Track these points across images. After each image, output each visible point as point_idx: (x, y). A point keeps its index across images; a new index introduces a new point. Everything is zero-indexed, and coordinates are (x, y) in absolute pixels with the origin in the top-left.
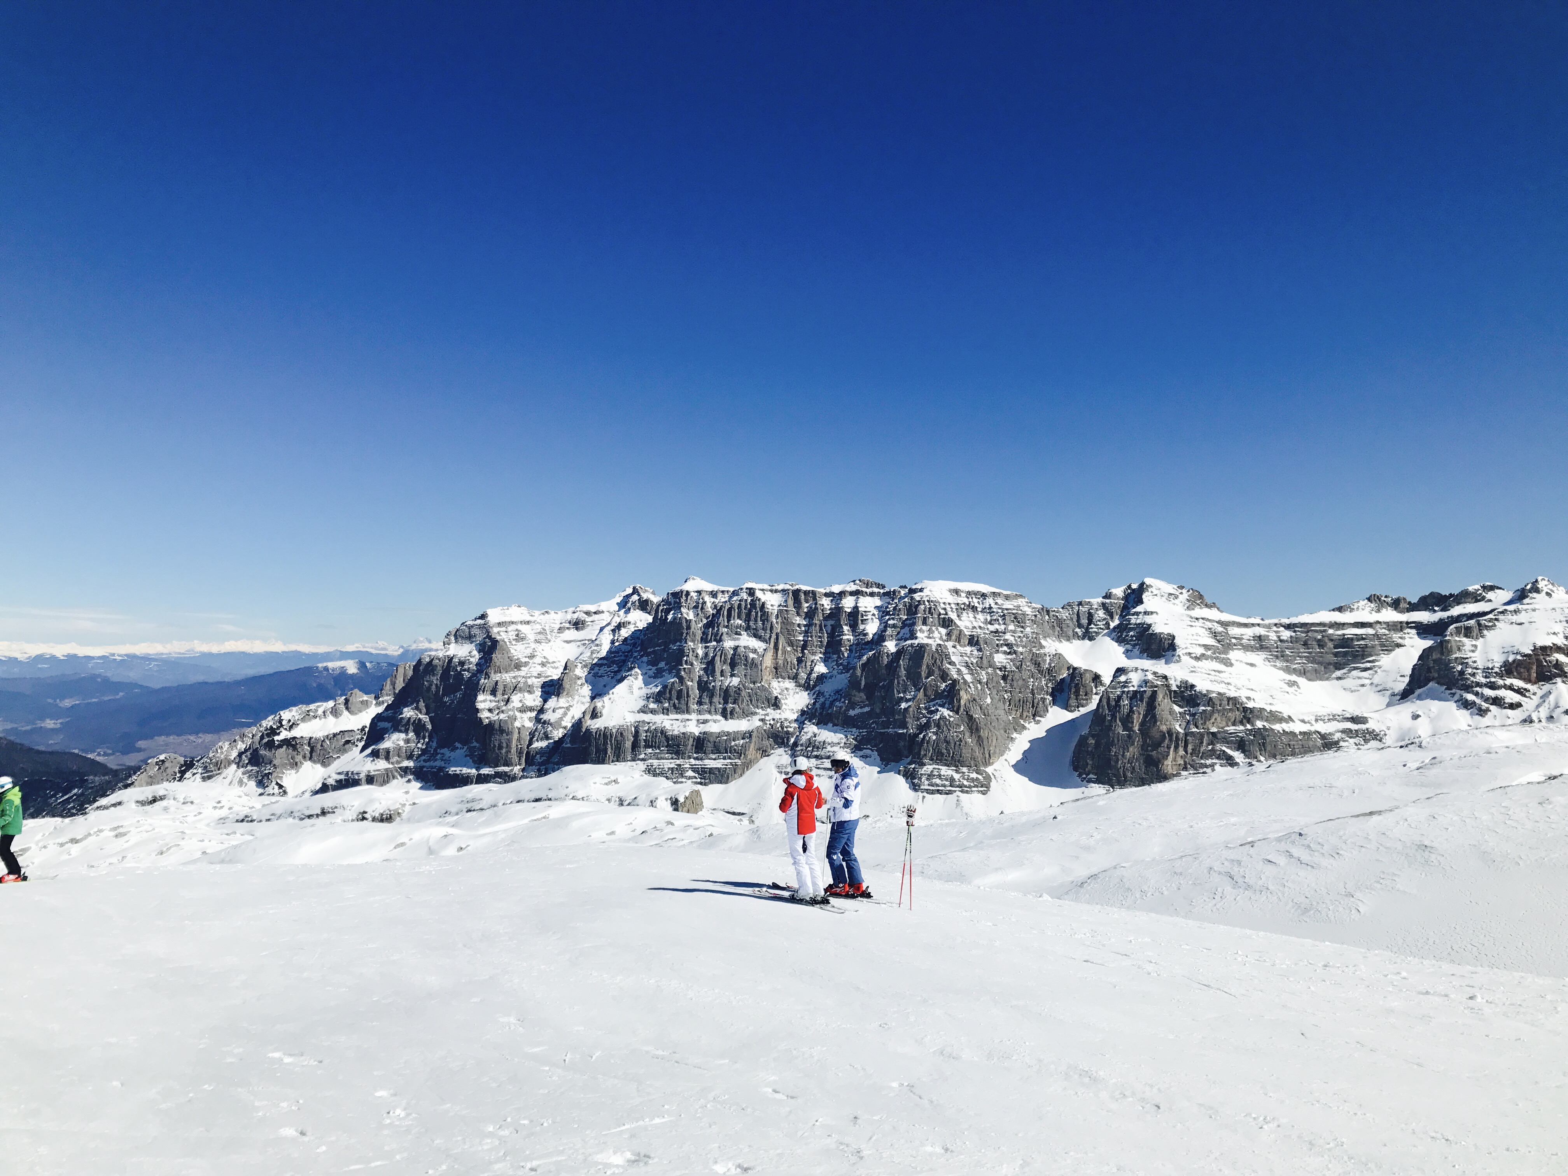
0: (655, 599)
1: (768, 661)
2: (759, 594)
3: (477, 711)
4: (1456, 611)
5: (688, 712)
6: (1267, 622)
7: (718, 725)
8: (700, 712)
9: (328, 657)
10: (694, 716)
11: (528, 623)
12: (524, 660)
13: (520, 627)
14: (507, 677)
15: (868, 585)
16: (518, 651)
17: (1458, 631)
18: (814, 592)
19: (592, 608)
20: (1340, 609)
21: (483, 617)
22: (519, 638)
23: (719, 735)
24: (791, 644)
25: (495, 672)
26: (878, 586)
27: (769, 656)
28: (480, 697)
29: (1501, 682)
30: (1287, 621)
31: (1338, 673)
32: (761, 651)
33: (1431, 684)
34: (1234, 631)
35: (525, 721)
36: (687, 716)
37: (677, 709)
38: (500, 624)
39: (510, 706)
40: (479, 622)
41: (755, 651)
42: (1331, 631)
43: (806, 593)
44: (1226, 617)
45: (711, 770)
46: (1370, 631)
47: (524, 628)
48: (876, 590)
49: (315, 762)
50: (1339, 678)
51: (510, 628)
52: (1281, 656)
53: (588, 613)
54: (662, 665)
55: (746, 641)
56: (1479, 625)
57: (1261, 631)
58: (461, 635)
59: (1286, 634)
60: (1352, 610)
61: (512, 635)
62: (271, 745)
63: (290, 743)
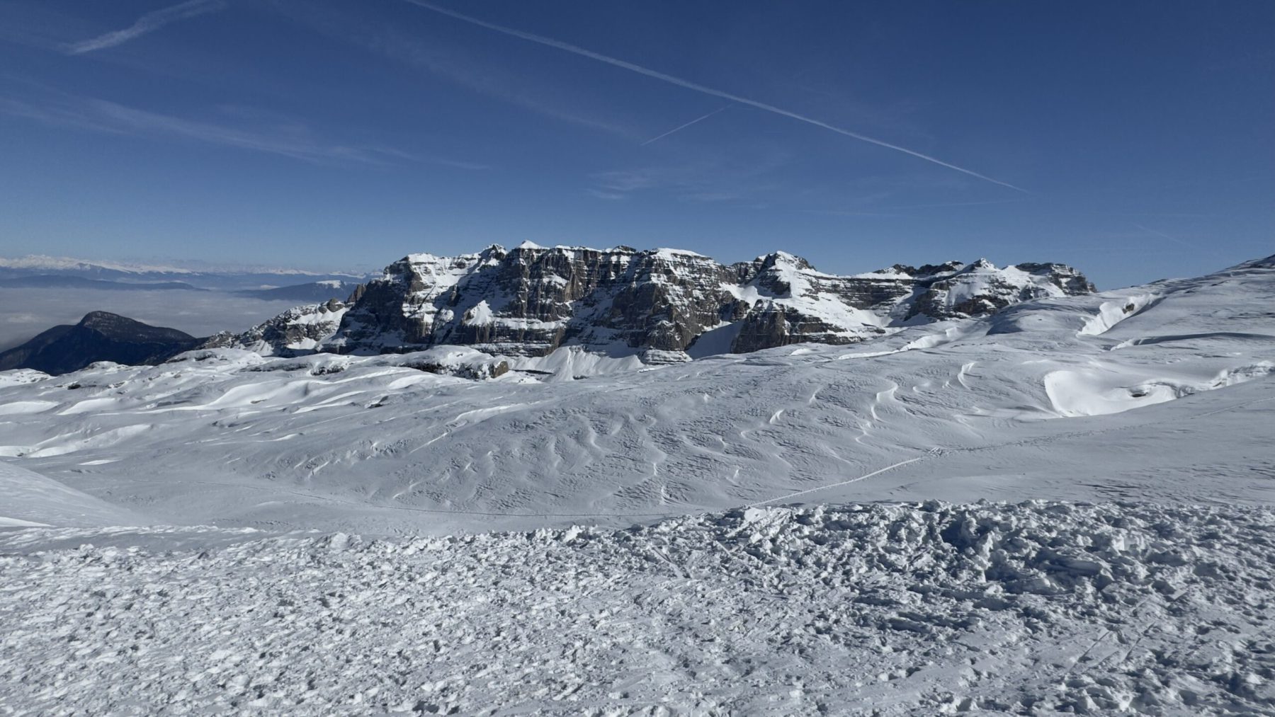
0: (505, 253)
1: (568, 291)
2: (564, 252)
3: (403, 312)
4: (938, 275)
5: (522, 317)
6: (839, 277)
7: (538, 325)
8: (529, 318)
9: (322, 278)
10: (525, 320)
11: (432, 263)
12: (429, 284)
13: (427, 265)
14: (421, 294)
15: (626, 249)
16: (425, 279)
17: (937, 286)
18: (595, 252)
19: (469, 256)
20: (878, 272)
21: (406, 259)
22: (427, 272)
23: (539, 330)
24: (581, 281)
25: (413, 291)
26: (632, 250)
27: (569, 287)
28: (404, 305)
29: (954, 314)
30: (849, 277)
31: (874, 306)
32: (564, 284)
33: (920, 314)
34: (823, 282)
35: (429, 319)
36: (522, 319)
37: (515, 315)
38: (416, 264)
39: (422, 310)
40: (403, 262)
41: (561, 284)
42: (872, 284)
43: (591, 252)
44: (819, 274)
45: (534, 350)
46: (893, 284)
47: (430, 267)
48: (630, 252)
49: (311, 338)
50: (873, 309)
51: (422, 266)
52: (845, 296)
53: (467, 259)
54: (508, 290)
55: (558, 280)
56: (948, 283)
57: (837, 282)
58: (394, 269)
59: (849, 285)
60: (884, 273)
61: (422, 270)
62: (285, 328)
63: (295, 327)
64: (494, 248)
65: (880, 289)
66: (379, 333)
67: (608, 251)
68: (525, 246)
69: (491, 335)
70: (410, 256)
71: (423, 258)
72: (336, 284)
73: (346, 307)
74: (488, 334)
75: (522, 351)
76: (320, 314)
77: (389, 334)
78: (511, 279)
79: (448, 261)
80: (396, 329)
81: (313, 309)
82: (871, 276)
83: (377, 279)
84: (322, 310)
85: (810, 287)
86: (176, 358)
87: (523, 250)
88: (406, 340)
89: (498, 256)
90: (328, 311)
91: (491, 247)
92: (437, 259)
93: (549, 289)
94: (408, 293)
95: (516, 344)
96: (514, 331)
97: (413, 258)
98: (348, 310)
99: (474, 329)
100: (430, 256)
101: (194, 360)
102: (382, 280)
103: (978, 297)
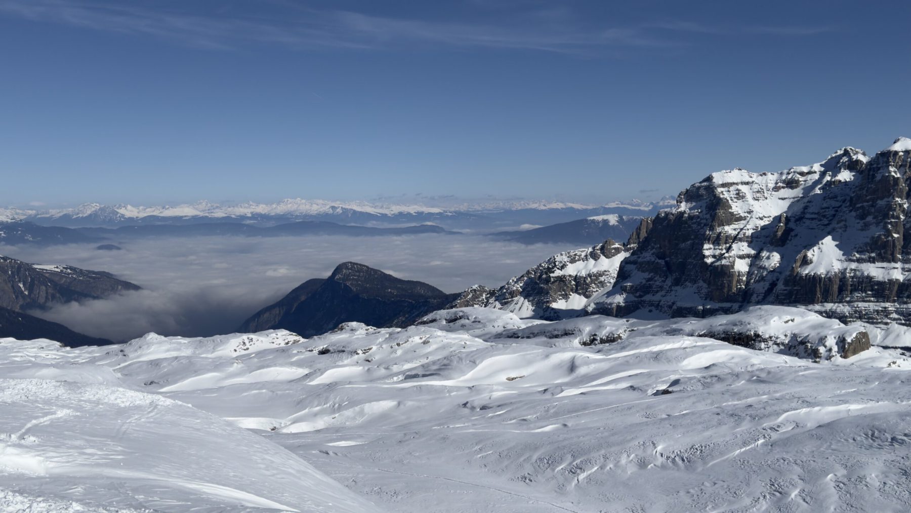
0: (864, 159)
3: (704, 256)
5: (895, 260)
8: (905, 261)
9: (595, 212)
10: (899, 265)
11: (747, 183)
12: (743, 215)
13: (740, 187)
14: (730, 230)
16: (737, 208)
19: (805, 169)
21: (709, 179)
22: (740, 196)
25: (719, 226)
28: (706, 246)
35: (742, 266)
36: (893, 265)
37: (882, 258)
38: (723, 185)
39: (732, 253)
40: (705, 184)
47: (744, 189)
49: (579, 294)
51: (732, 188)
53: (802, 174)
54: (869, 218)
58: (691, 195)
61: (733, 193)
62: (548, 280)
63: (561, 279)
64: (846, 153)
66: (670, 287)
68: (898, 147)
69: (841, 290)
70: (714, 175)
71: (734, 176)
72: (613, 219)
73: (626, 250)
74: (836, 288)
75: (895, 316)
76: (592, 262)
77: (684, 288)
78: (874, 201)
79: (771, 179)
80: (695, 282)
81: (583, 254)
83: (668, 210)
84: (594, 256)
86: (425, 319)
87: (896, 153)
88: (709, 297)
89: (853, 165)
90: (602, 257)
91: (840, 152)
92: (755, 177)
94: (712, 228)
95: (883, 305)
96: (881, 284)
97: (718, 178)
98: (627, 255)
99: (814, 280)
100: (744, 172)
101: (444, 322)
102: (674, 211)
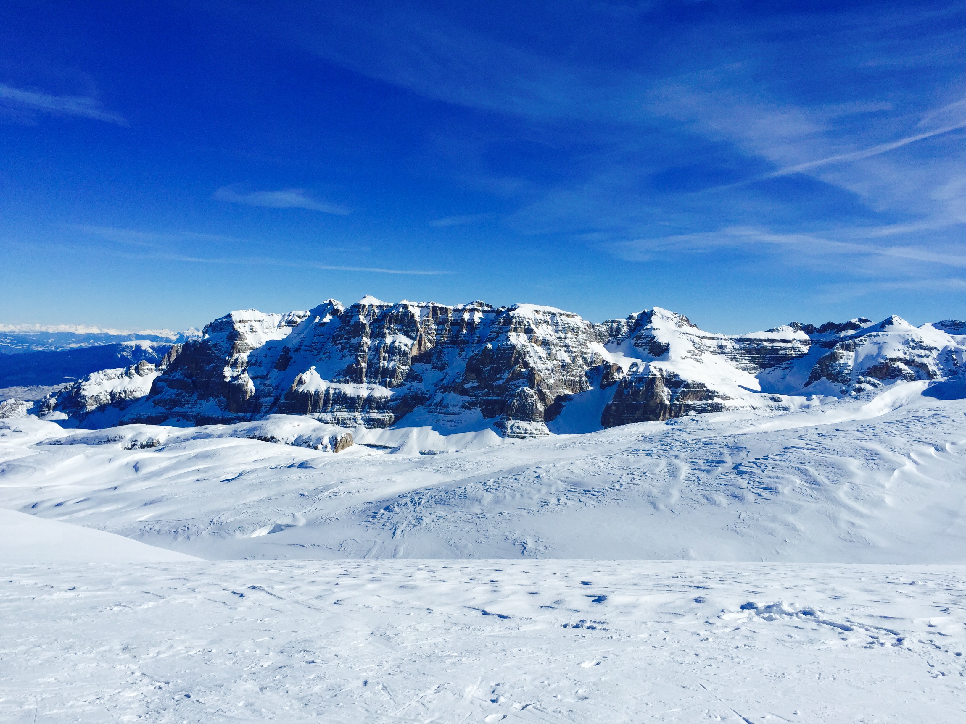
0: (342, 309)
1: (414, 352)
2: (410, 309)
3: (224, 377)
4: (843, 334)
5: (362, 382)
6: (726, 337)
7: (380, 392)
8: (369, 383)
10: (365, 385)
11: (259, 321)
13: (253, 324)
15: (481, 305)
18: (446, 309)
20: (772, 331)
21: (229, 316)
22: (253, 330)
23: (380, 398)
24: (429, 341)
25: (237, 353)
28: (226, 369)
30: (738, 337)
32: (410, 345)
34: (708, 342)
36: (361, 385)
37: (354, 381)
38: (240, 322)
40: (226, 320)
41: (406, 345)
42: (765, 344)
43: (441, 309)
44: (703, 333)
45: (374, 420)
46: (789, 345)
47: (256, 325)
48: (485, 308)
52: (734, 359)
53: (299, 316)
54: (346, 352)
55: (402, 340)
56: (855, 343)
58: (214, 328)
61: (247, 329)
65: (775, 351)
66: (196, 401)
67: (460, 307)
68: (365, 302)
69: (326, 403)
70: (233, 313)
73: (158, 370)
76: (127, 379)
77: (207, 402)
78: (349, 339)
79: (277, 318)
80: (215, 396)
81: (119, 374)
82: (763, 335)
83: (194, 339)
85: (693, 349)
87: (364, 306)
88: (228, 408)
89: (334, 313)
90: (136, 375)
92: (265, 317)
93: (392, 350)
94: (231, 355)
95: (353, 414)
96: (352, 399)
97: (236, 316)
98: (159, 374)
99: (306, 395)
102: (200, 340)
103: (892, 359)
